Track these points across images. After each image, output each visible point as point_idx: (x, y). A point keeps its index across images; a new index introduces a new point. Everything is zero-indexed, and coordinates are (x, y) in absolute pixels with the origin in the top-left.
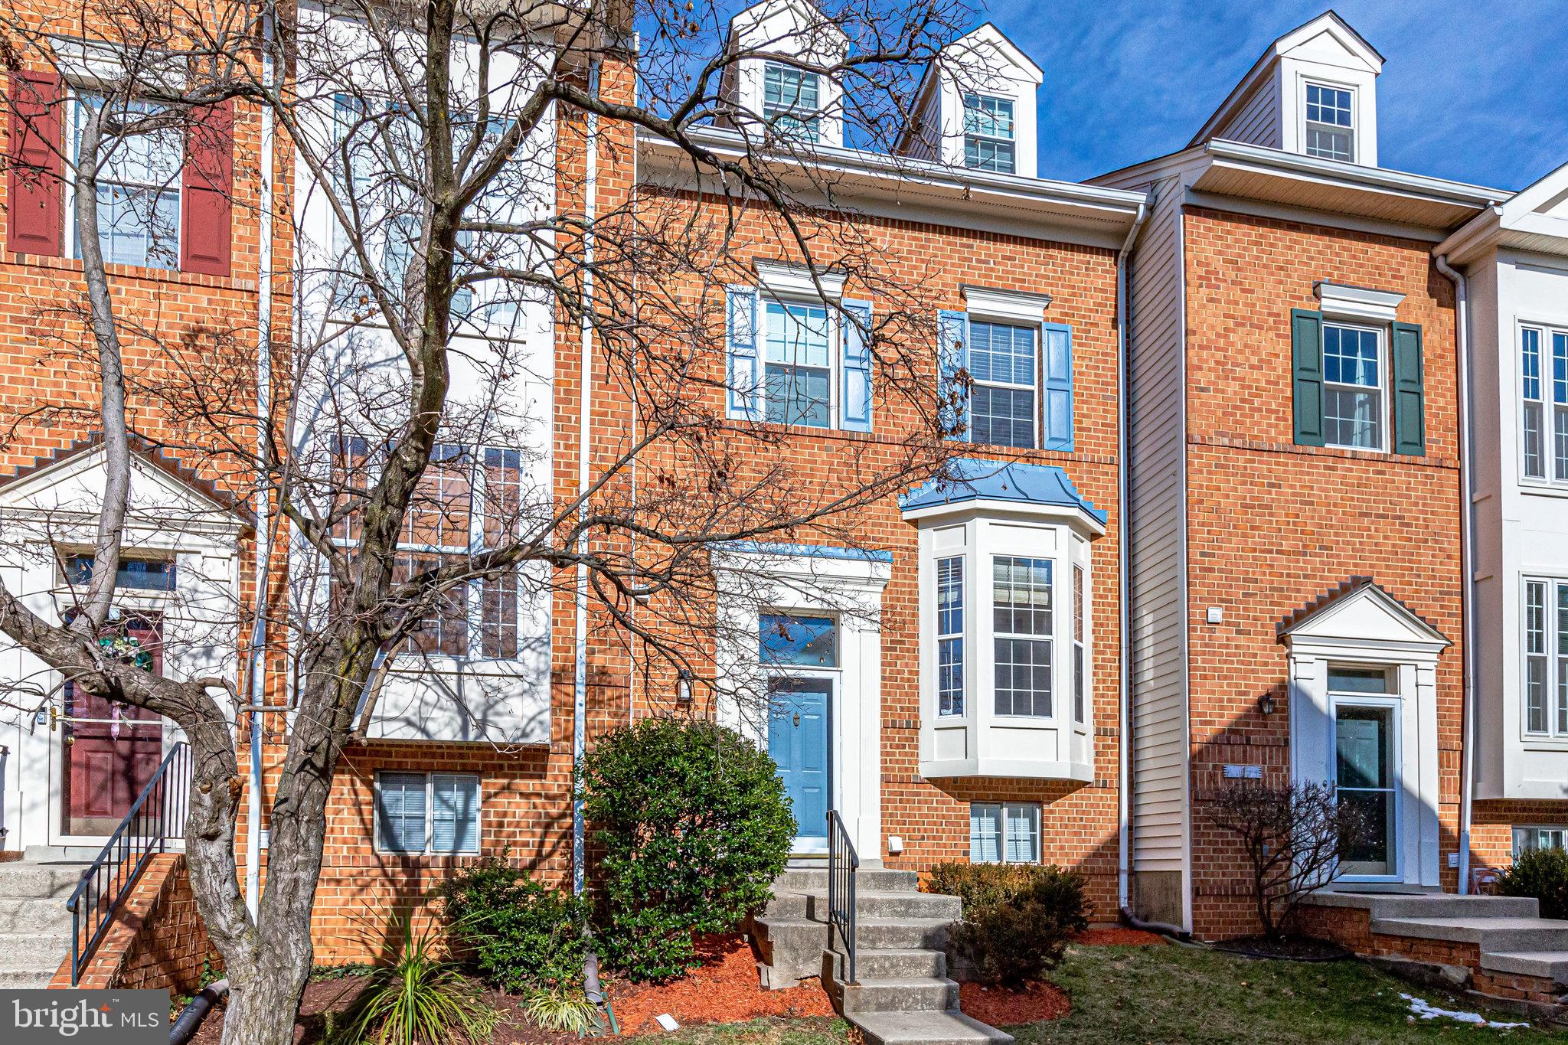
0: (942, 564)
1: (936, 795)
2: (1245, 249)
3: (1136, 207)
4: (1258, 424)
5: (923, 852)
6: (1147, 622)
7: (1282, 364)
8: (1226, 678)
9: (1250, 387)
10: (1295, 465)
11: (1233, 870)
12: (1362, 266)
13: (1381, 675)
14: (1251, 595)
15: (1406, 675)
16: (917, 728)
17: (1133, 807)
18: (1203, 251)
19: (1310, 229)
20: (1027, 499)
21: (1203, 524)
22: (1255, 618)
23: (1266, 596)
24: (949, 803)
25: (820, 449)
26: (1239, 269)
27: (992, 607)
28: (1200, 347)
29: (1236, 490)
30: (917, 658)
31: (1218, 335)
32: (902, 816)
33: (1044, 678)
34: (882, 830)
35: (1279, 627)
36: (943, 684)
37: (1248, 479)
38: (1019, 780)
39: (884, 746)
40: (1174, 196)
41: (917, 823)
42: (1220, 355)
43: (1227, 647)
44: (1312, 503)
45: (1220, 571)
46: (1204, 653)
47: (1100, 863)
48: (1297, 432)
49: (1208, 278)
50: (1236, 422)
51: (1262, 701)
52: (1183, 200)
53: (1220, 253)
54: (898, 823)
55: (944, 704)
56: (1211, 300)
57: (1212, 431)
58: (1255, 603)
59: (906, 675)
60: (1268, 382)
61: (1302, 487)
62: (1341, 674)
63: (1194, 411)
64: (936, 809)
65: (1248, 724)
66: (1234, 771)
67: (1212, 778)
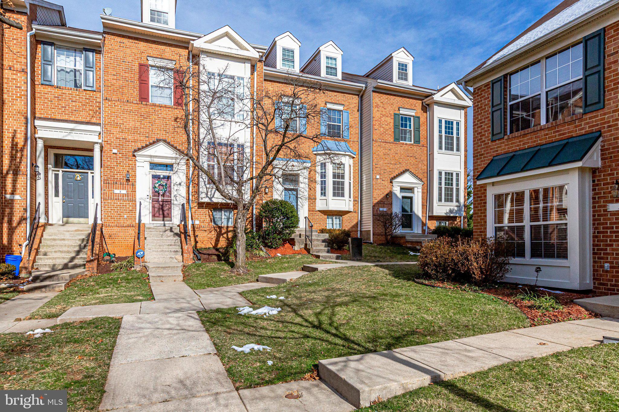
0: (321, 164)
1: (320, 214)
2: (385, 100)
3: (363, 87)
4: (387, 137)
5: (317, 226)
6: (364, 177)
7: (392, 124)
8: (380, 190)
9: (385, 129)
10: (394, 146)
11: (381, 230)
12: (408, 104)
13: (411, 190)
15: (416, 190)
16: (316, 199)
17: (361, 217)
18: (376, 100)
19: (398, 96)
20: (340, 150)
21: (376, 158)
22: (386, 178)
23: (388, 173)
24: (322, 215)
26: (383, 104)
27: (332, 174)
28: (375, 120)
29: (382, 151)
30: (316, 184)
31: (379, 118)
32: (312, 218)
33: (343, 189)
35: (390, 179)
36: (322, 190)
37: (385, 148)
38: (337, 211)
39: (308, 203)
40: (370, 88)
41: (315, 220)
42: (379, 122)
43: (380, 183)
44: (398, 154)
45: (379, 167)
46: (376, 185)
47: (354, 229)
48: (395, 139)
49: (377, 106)
50: (383, 136)
51: (387, 195)
52: (372, 89)
53: (380, 100)
54: (312, 220)
55: (322, 194)
56: (378, 111)
57: (378, 138)
58: (386, 174)
59: (313, 188)
60: (389, 128)
61: (395, 150)
62: (402, 189)
63: (374, 134)
64: (320, 217)
65: (384, 199)
66: (381, 209)
67: (377, 211)
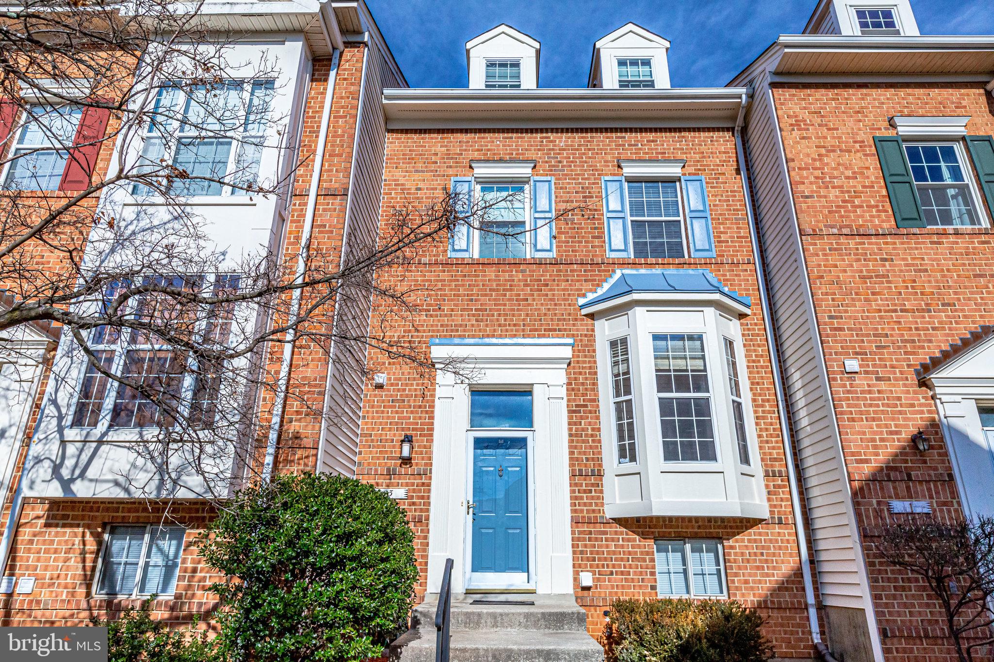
0: (613, 344)
1: (622, 533)
2: (825, 104)
3: (740, 98)
4: (862, 216)
5: (613, 587)
6: (796, 379)
7: (874, 173)
8: (874, 419)
9: (849, 192)
10: (902, 243)
12: (927, 103)
14: (884, 347)
16: (600, 475)
17: (811, 542)
18: (790, 109)
19: (877, 86)
20: (675, 290)
21: (827, 294)
22: (892, 366)
23: (899, 347)
24: (635, 540)
25: (516, 271)
26: (823, 116)
27: (654, 373)
28: (799, 169)
29: (852, 266)
30: (598, 418)
31: (814, 160)
32: (591, 553)
33: (706, 429)
34: (574, 565)
35: (918, 373)
36: (621, 438)
37: (861, 257)
38: (697, 519)
39: (573, 491)
40: (765, 81)
41: (605, 559)
42: (818, 173)
43: (870, 392)
44: (926, 271)
45: (849, 329)
46: (848, 399)
47: (787, 597)
48: (899, 219)
49: (797, 124)
50: (842, 217)
52: (769, 80)
53: (805, 108)
54: (588, 559)
55: (622, 454)
56: (803, 138)
57: (821, 225)
58: (889, 353)
59: (590, 432)
60: (864, 187)
61: (913, 259)
63: (802, 212)
64: (622, 546)
65: (906, 461)
66: (899, 506)
67: (878, 513)
